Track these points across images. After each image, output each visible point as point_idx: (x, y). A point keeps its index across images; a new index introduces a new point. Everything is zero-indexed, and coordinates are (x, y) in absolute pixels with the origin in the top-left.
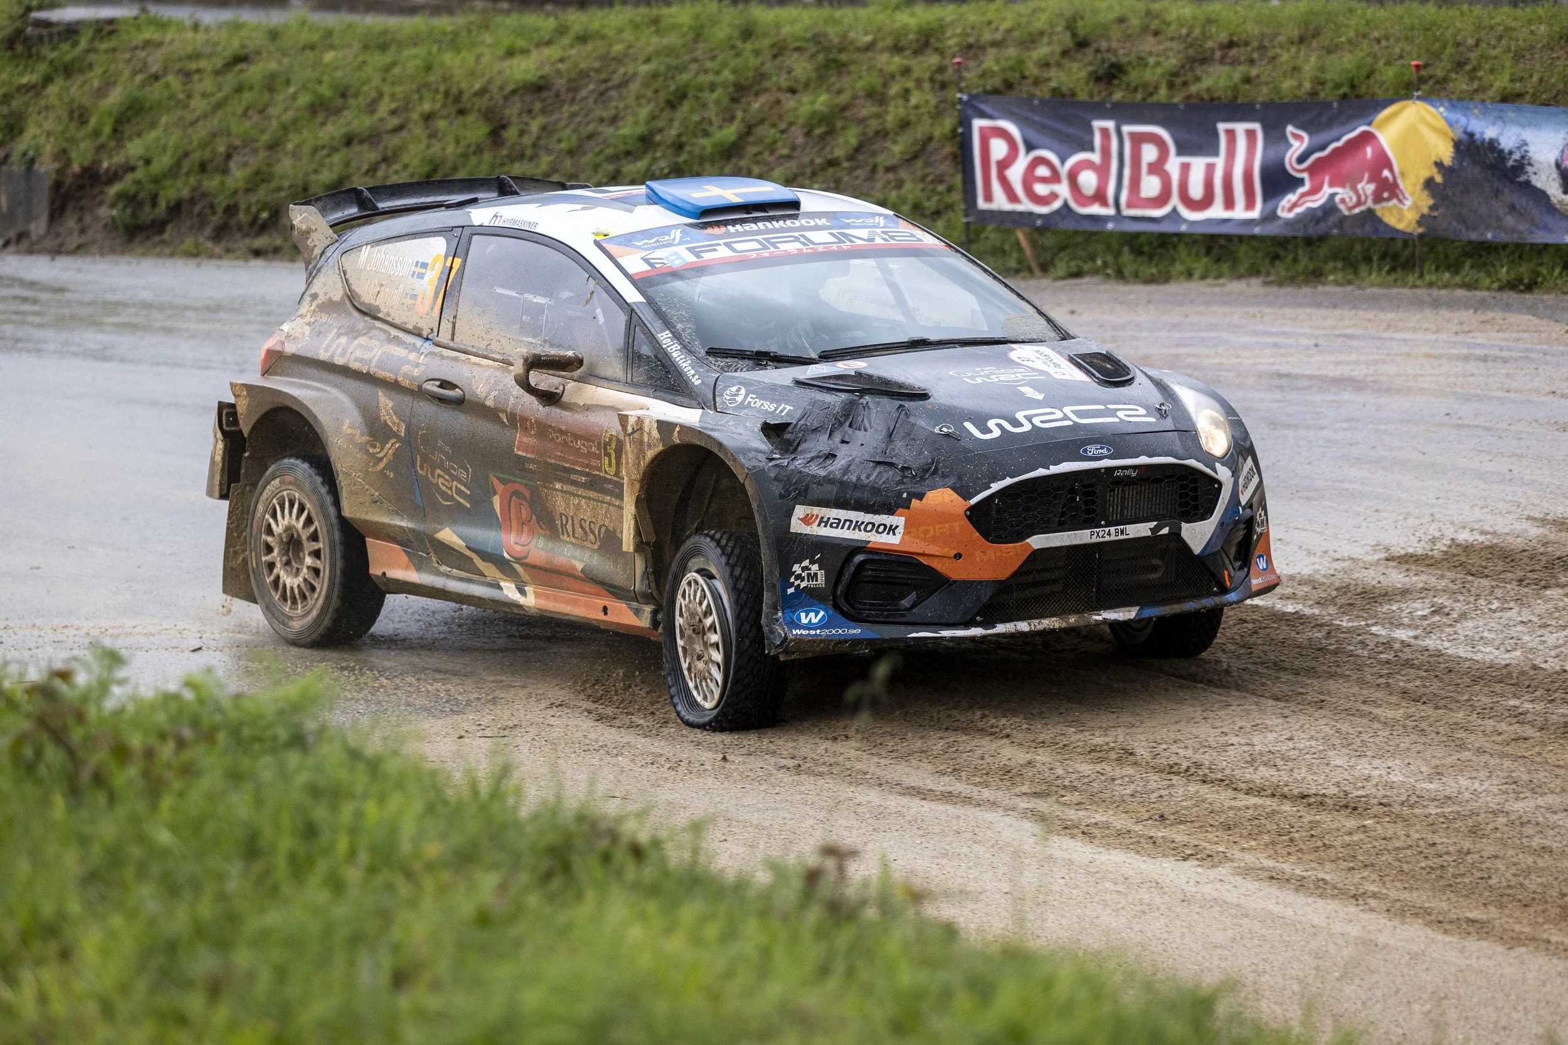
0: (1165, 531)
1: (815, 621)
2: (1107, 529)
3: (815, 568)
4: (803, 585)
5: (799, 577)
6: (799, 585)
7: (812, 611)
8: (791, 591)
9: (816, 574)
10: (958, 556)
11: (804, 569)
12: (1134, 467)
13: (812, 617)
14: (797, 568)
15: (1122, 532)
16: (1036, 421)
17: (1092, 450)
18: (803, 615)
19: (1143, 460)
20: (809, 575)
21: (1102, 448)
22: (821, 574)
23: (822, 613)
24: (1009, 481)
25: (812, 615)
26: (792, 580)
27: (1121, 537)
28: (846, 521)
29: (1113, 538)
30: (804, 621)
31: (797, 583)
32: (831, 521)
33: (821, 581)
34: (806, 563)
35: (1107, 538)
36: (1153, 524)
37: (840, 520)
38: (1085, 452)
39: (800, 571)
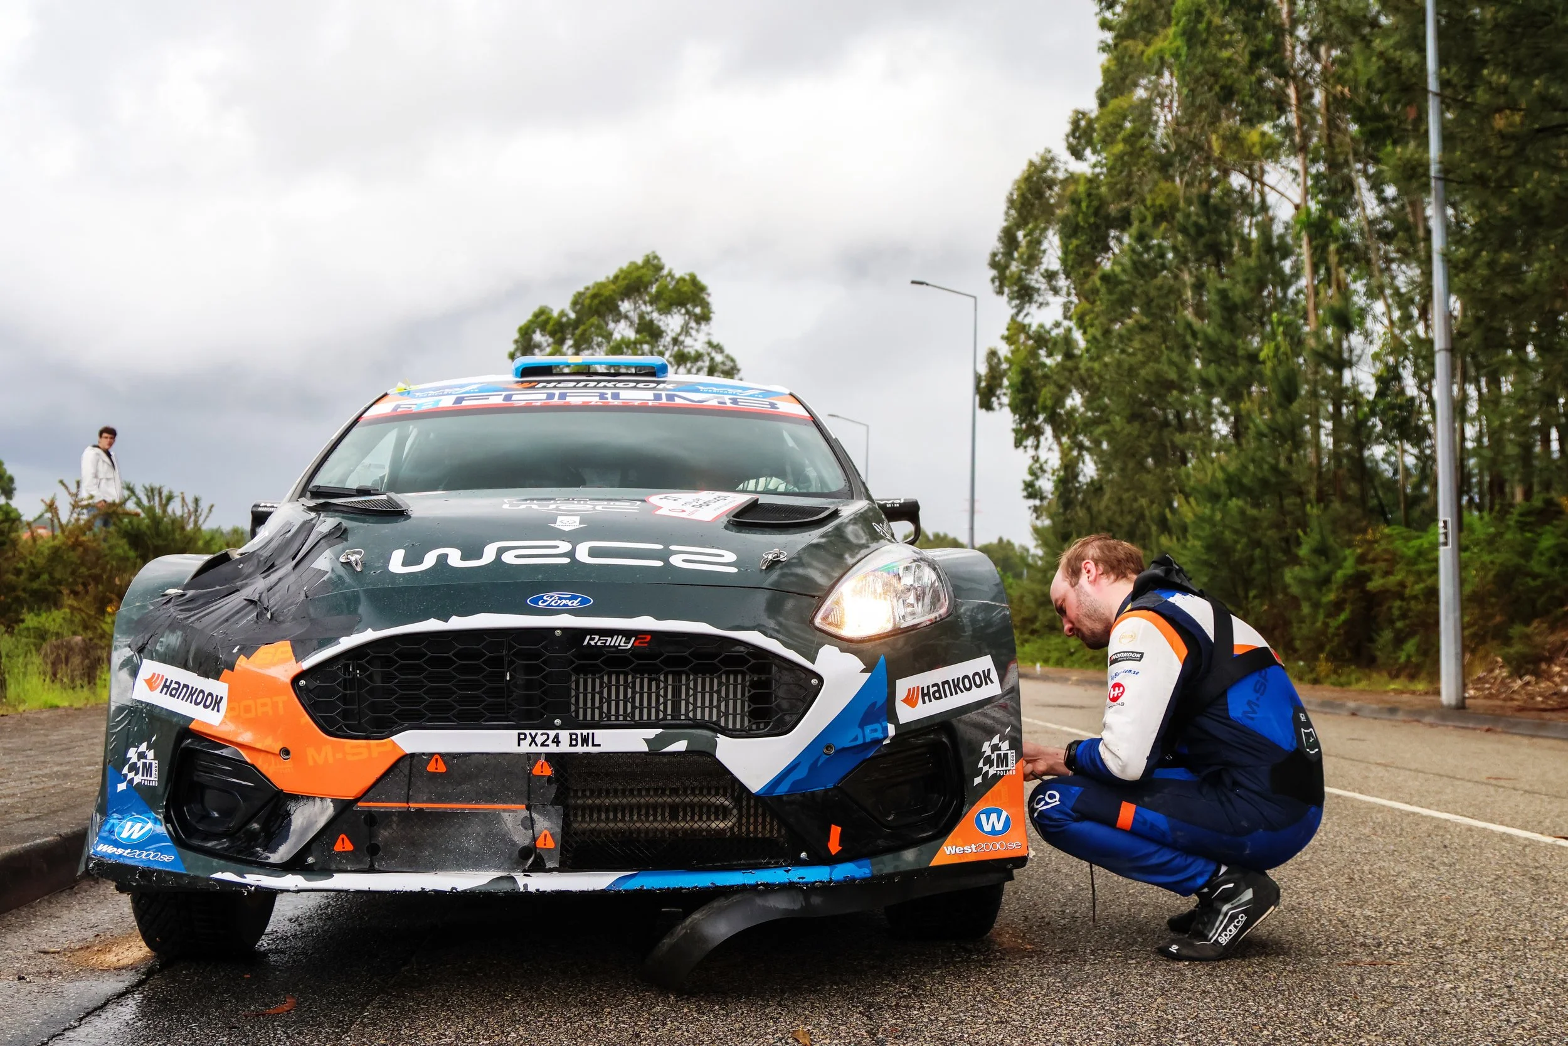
0: (681, 746)
1: (139, 837)
2: (552, 733)
3: (150, 755)
4: (137, 779)
5: (134, 768)
6: (132, 779)
7: (140, 820)
8: (122, 787)
9: (151, 766)
10: (286, 752)
11: (141, 756)
12: (627, 634)
13: (136, 830)
14: (132, 754)
15: (585, 741)
16: (508, 556)
17: (551, 599)
18: (126, 825)
19: (646, 623)
20: (144, 766)
21: (573, 597)
22: (156, 767)
23: (149, 825)
24: (369, 635)
25: (139, 826)
26: (125, 770)
27: (580, 749)
28: (184, 686)
29: (564, 748)
30: (125, 834)
32: (173, 685)
33: (153, 779)
34: (142, 747)
35: (551, 749)
36: (652, 733)
37: (179, 685)
38: (536, 601)
39: (134, 759)
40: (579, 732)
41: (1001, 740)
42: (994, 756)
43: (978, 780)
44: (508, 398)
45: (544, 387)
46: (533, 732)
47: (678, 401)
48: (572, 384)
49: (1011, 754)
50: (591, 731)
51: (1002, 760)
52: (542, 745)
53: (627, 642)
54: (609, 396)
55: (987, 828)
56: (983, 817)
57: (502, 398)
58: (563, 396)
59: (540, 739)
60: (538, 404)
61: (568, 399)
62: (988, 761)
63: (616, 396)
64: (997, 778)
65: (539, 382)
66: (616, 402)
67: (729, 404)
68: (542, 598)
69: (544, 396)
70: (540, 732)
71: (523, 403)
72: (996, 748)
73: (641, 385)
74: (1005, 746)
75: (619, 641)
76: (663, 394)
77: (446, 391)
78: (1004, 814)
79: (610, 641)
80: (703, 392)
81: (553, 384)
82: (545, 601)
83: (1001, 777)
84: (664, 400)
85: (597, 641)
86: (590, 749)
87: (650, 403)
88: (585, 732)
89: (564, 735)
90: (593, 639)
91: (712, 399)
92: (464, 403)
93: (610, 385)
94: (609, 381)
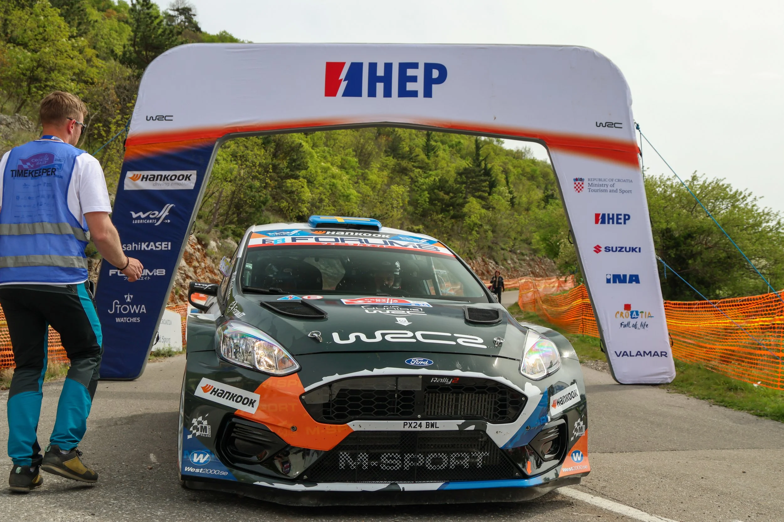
0: (472, 428)
1: (202, 461)
2: (419, 422)
3: (205, 423)
4: (198, 434)
5: (196, 428)
6: (195, 434)
7: (202, 453)
8: (190, 437)
9: (206, 427)
10: (295, 428)
11: (200, 423)
12: (449, 377)
13: (200, 458)
14: (194, 421)
15: (432, 425)
16: (388, 338)
17: (415, 361)
18: (195, 455)
19: (457, 373)
20: (202, 427)
21: (425, 361)
22: (209, 427)
23: (208, 455)
24: (337, 377)
25: (201, 456)
26: (191, 429)
27: (430, 429)
28: (227, 392)
29: (424, 428)
30: (195, 460)
31: (194, 432)
32: (219, 391)
33: (208, 433)
34: (200, 419)
35: (418, 429)
36: (461, 422)
37: (224, 391)
38: (409, 361)
39: (196, 424)
40: (430, 421)
41: (581, 421)
42: (578, 428)
43: (572, 439)
44: (317, 239)
45: (330, 235)
46: (410, 422)
47: (396, 245)
48: (343, 233)
49: (584, 426)
50: (435, 421)
51: (581, 429)
52: (414, 427)
53: (449, 381)
54: (363, 241)
55: (575, 459)
56: (574, 454)
57: (314, 239)
58: (343, 240)
59: (413, 425)
60: (334, 244)
61: (346, 242)
62: (576, 430)
63: (367, 241)
64: (579, 437)
65: (327, 231)
66: (369, 245)
67: (419, 248)
68: (411, 360)
69: (334, 240)
70: (413, 421)
71: (326, 243)
72: (579, 424)
73: (374, 235)
74: (582, 423)
75: (445, 381)
76: (387, 240)
77: (284, 233)
78: (581, 453)
79: (442, 380)
80: (403, 240)
81: (333, 233)
82: (413, 362)
83: (580, 437)
84: (390, 245)
85: (436, 380)
86: (434, 429)
87: (385, 246)
88: (432, 421)
89: (424, 422)
90: (435, 379)
91: (410, 244)
92: (298, 241)
93: (360, 234)
94: (359, 232)
